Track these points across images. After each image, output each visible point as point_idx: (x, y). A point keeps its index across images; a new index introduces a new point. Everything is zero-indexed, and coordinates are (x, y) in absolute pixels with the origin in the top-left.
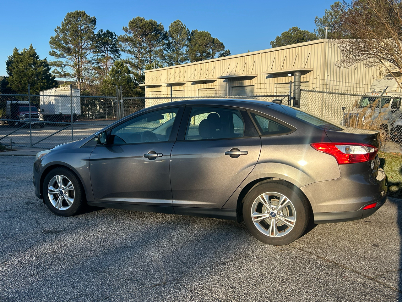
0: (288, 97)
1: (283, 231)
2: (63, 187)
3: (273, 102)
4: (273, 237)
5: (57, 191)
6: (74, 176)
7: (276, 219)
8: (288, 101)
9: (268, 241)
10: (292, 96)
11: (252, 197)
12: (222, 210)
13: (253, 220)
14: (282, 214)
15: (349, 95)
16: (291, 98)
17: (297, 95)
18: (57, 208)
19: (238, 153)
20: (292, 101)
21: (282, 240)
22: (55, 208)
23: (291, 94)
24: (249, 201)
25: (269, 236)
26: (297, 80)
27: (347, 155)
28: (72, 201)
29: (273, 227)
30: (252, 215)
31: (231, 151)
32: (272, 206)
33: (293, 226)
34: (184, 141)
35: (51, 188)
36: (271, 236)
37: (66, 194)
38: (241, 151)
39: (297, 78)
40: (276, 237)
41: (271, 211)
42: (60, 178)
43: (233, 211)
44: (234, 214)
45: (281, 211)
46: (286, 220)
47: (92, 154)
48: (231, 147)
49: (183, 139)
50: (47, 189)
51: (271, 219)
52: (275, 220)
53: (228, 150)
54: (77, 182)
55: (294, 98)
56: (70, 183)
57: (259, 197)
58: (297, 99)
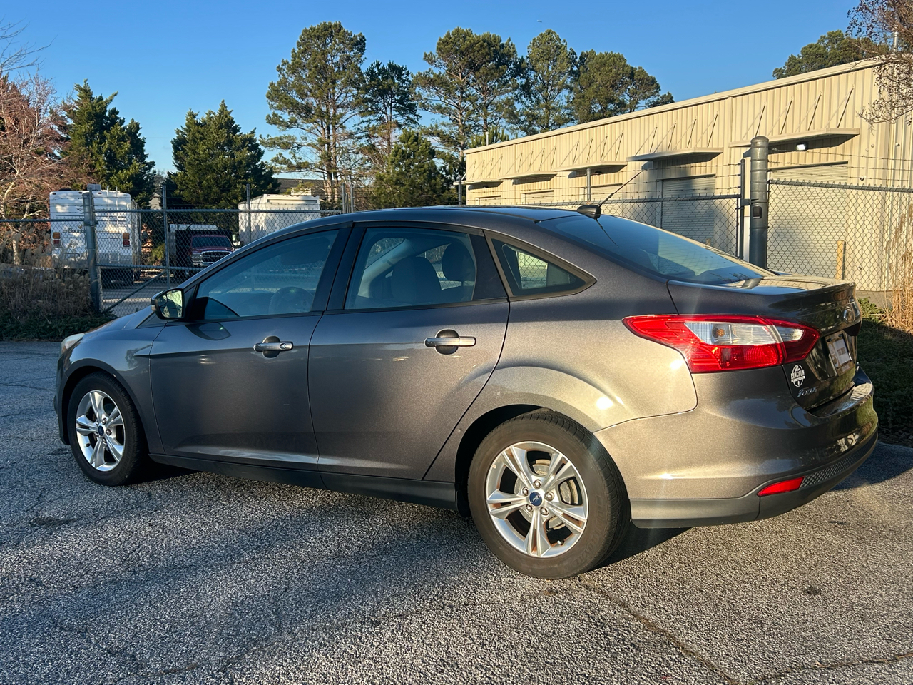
0: (735, 200)
1: (559, 542)
2: (105, 419)
3: (580, 211)
4: (536, 556)
5: (94, 428)
6: (122, 394)
7: (544, 511)
8: (737, 209)
9: (524, 566)
10: (747, 196)
11: (488, 453)
12: (423, 482)
13: (490, 510)
14: (556, 499)
15: (897, 190)
16: (744, 203)
17: (758, 195)
18: (93, 465)
19: (454, 342)
20: (747, 209)
21: (556, 566)
22: (89, 465)
23: (743, 192)
24: (480, 463)
25: (526, 552)
26: (758, 158)
27: (716, 349)
28: (120, 450)
29: (535, 531)
30: (488, 499)
31: (438, 336)
32: (534, 478)
33: (581, 531)
34: (343, 310)
35: (82, 419)
36: (532, 554)
37: (110, 434)
38: (462, 337)
39: (758, 153)
40: (542, 556)
41: (532, 489)
42: (97, 397)
43: (447, 487)
44: (451, 495)
45: (554, 491)
46: (565, 515)
47: (156, 344)
48: (440, 327)
49: (341, 307)
50: (75, 422)
51: (531, 511)
52: (541, 513)
53: (433, 333)
54: (129, 408)
55: (751, 202)
56: (116, 409)
57: (504, 452)
58: (758, 205)
